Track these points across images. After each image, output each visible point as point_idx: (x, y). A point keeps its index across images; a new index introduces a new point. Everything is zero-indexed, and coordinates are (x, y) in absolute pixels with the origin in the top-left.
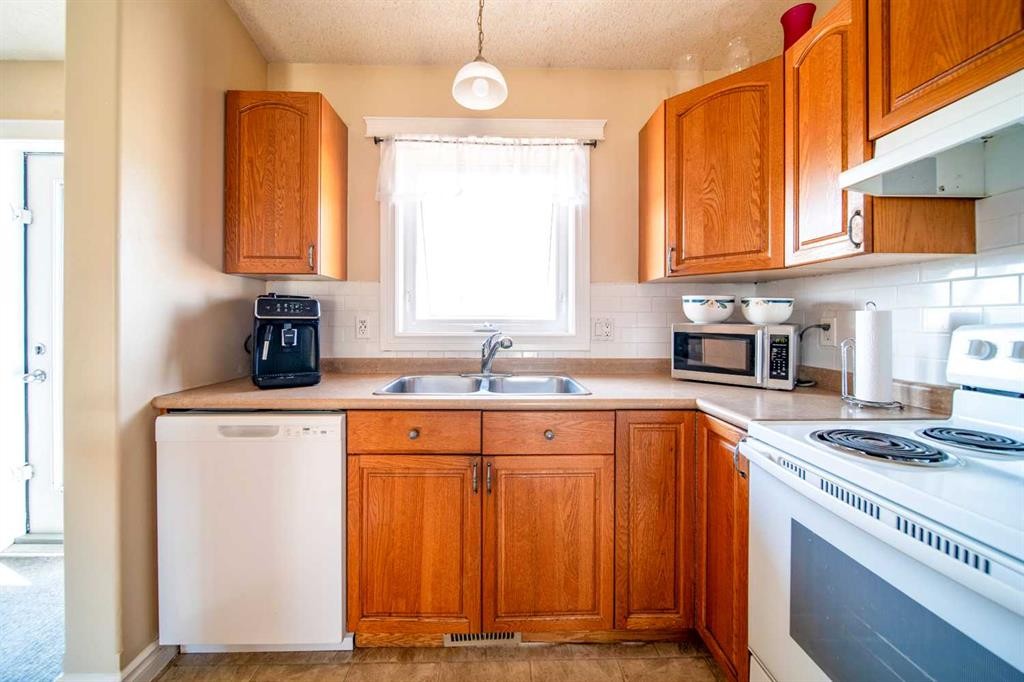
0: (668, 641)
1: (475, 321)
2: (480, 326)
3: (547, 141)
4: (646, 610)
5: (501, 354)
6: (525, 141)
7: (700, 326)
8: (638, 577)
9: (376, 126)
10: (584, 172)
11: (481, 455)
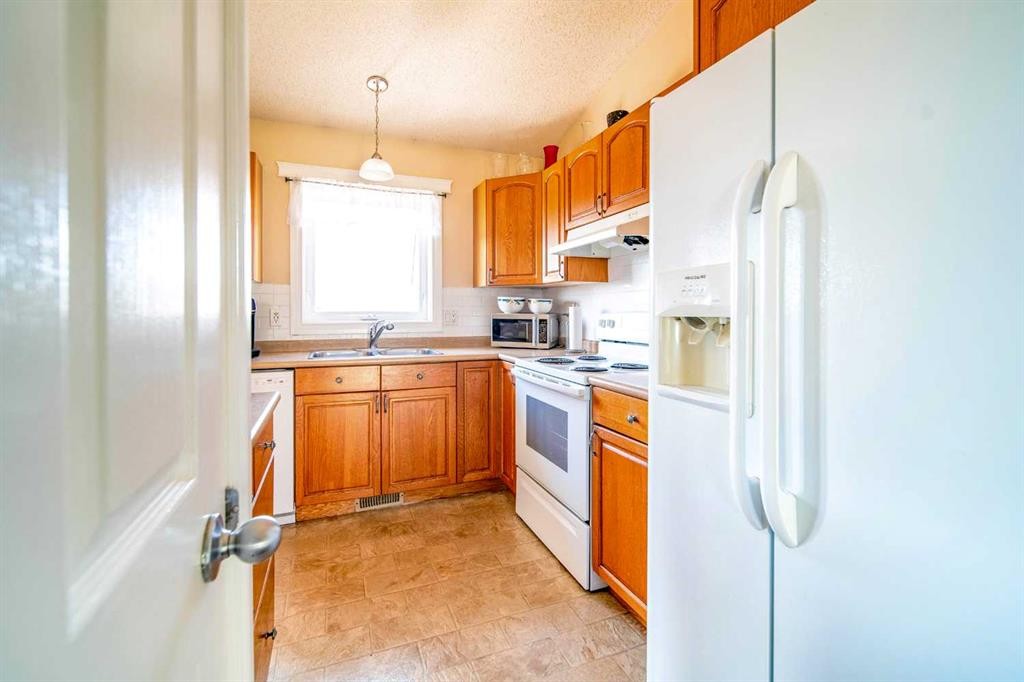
0: (487, 491)
1: (363, 313)
2: (366, 316)
3: (413, 191)
4: (473, 470)
5: (385, 334)
6: (399, 190)
7: (508, 315)
8: (470, 453)
9: (286, 170)
10: (438, 214)
11: (381, 391)
